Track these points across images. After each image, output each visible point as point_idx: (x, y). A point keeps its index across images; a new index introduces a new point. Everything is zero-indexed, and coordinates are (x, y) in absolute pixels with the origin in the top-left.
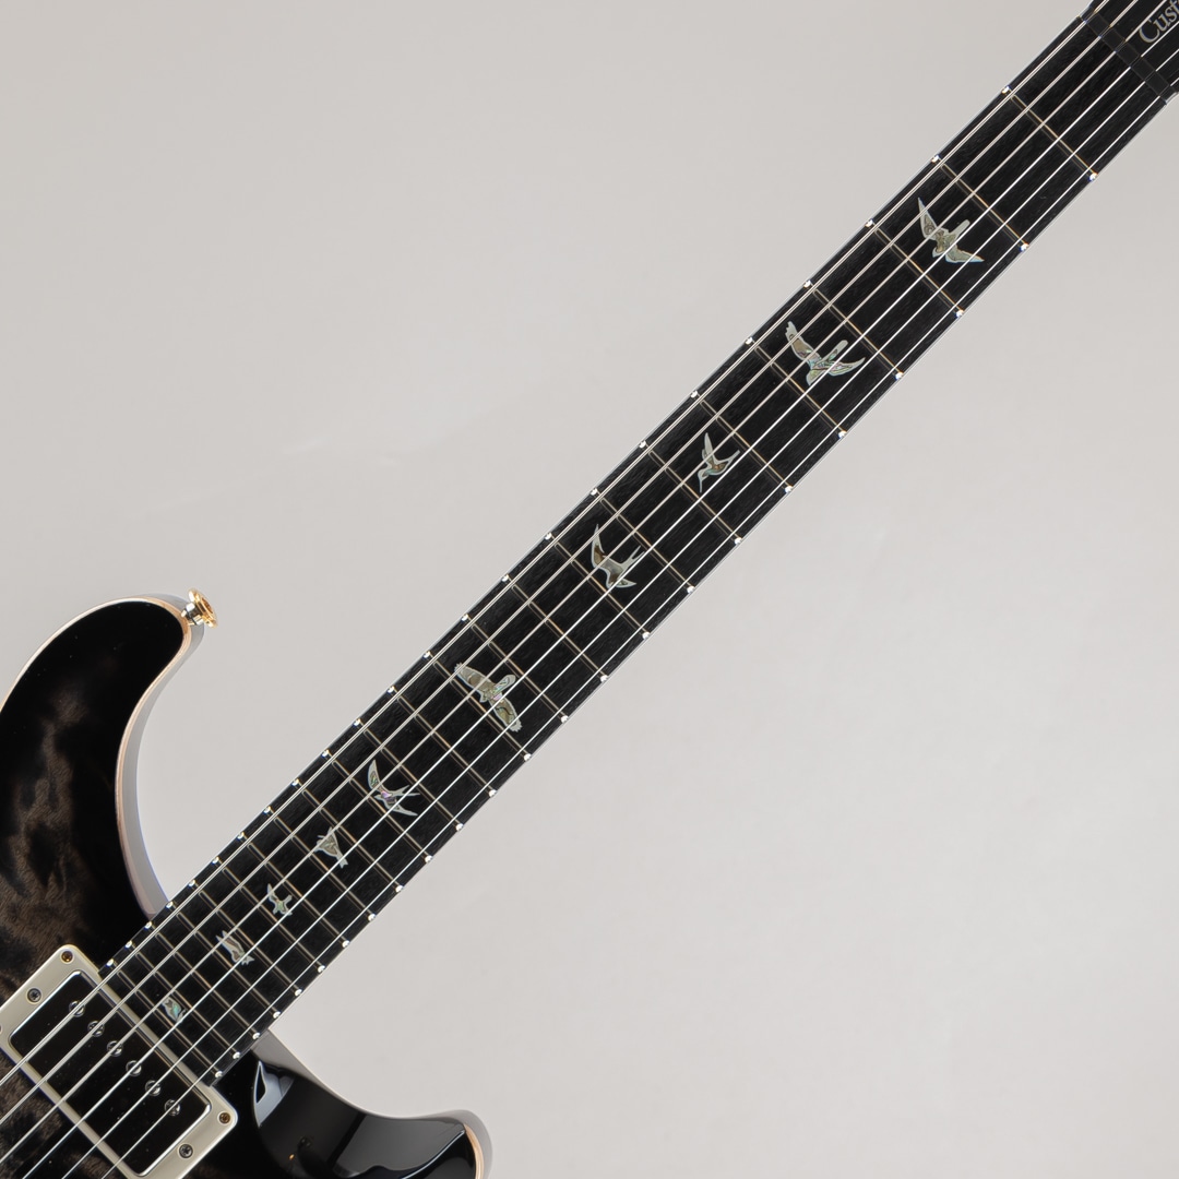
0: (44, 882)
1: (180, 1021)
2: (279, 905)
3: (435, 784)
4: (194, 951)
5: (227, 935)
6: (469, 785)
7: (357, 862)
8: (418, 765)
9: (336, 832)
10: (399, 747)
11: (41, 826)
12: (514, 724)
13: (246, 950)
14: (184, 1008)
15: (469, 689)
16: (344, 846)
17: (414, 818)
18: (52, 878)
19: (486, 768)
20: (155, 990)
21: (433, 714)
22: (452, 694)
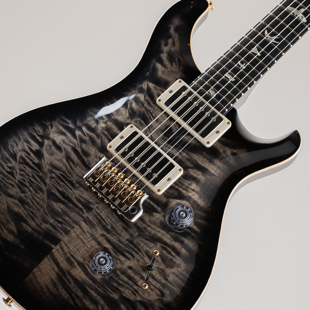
0: (172, 64)
1: (215, 96)
2: (242, 65)
3: (284, 34)
4: (218, 77)
5: (227, 73)
6: (293, 35)
7: (263, 54)
8: (279, 30)
9: (257, 47)
10: (273, 26)
11: (170, 50)
12: (304, 20)
13: (233, 77)
14: (216, 92)
15: (291, 12)
16: (259, 50)
17: (278, 43)
18: (174, 63)
19: (298, 31)
20: (207, 88)
21: (282, 18)
22: (287, 13)
